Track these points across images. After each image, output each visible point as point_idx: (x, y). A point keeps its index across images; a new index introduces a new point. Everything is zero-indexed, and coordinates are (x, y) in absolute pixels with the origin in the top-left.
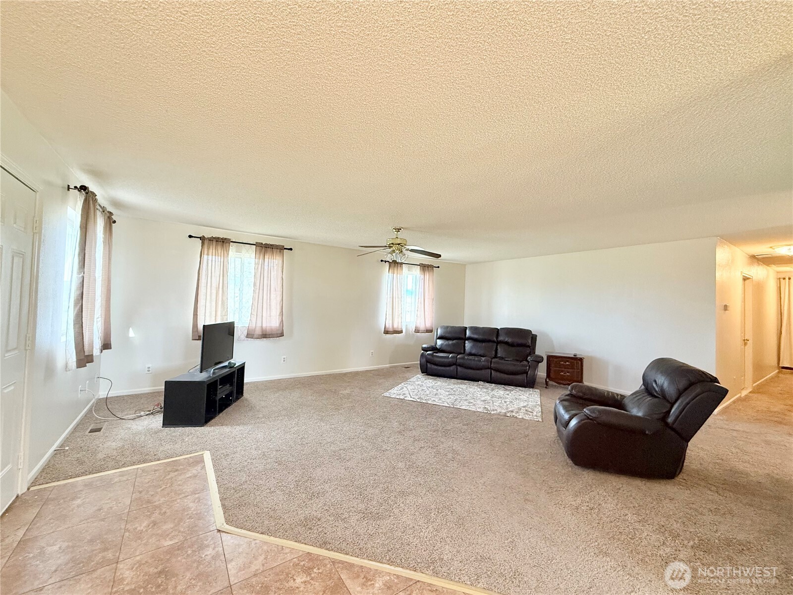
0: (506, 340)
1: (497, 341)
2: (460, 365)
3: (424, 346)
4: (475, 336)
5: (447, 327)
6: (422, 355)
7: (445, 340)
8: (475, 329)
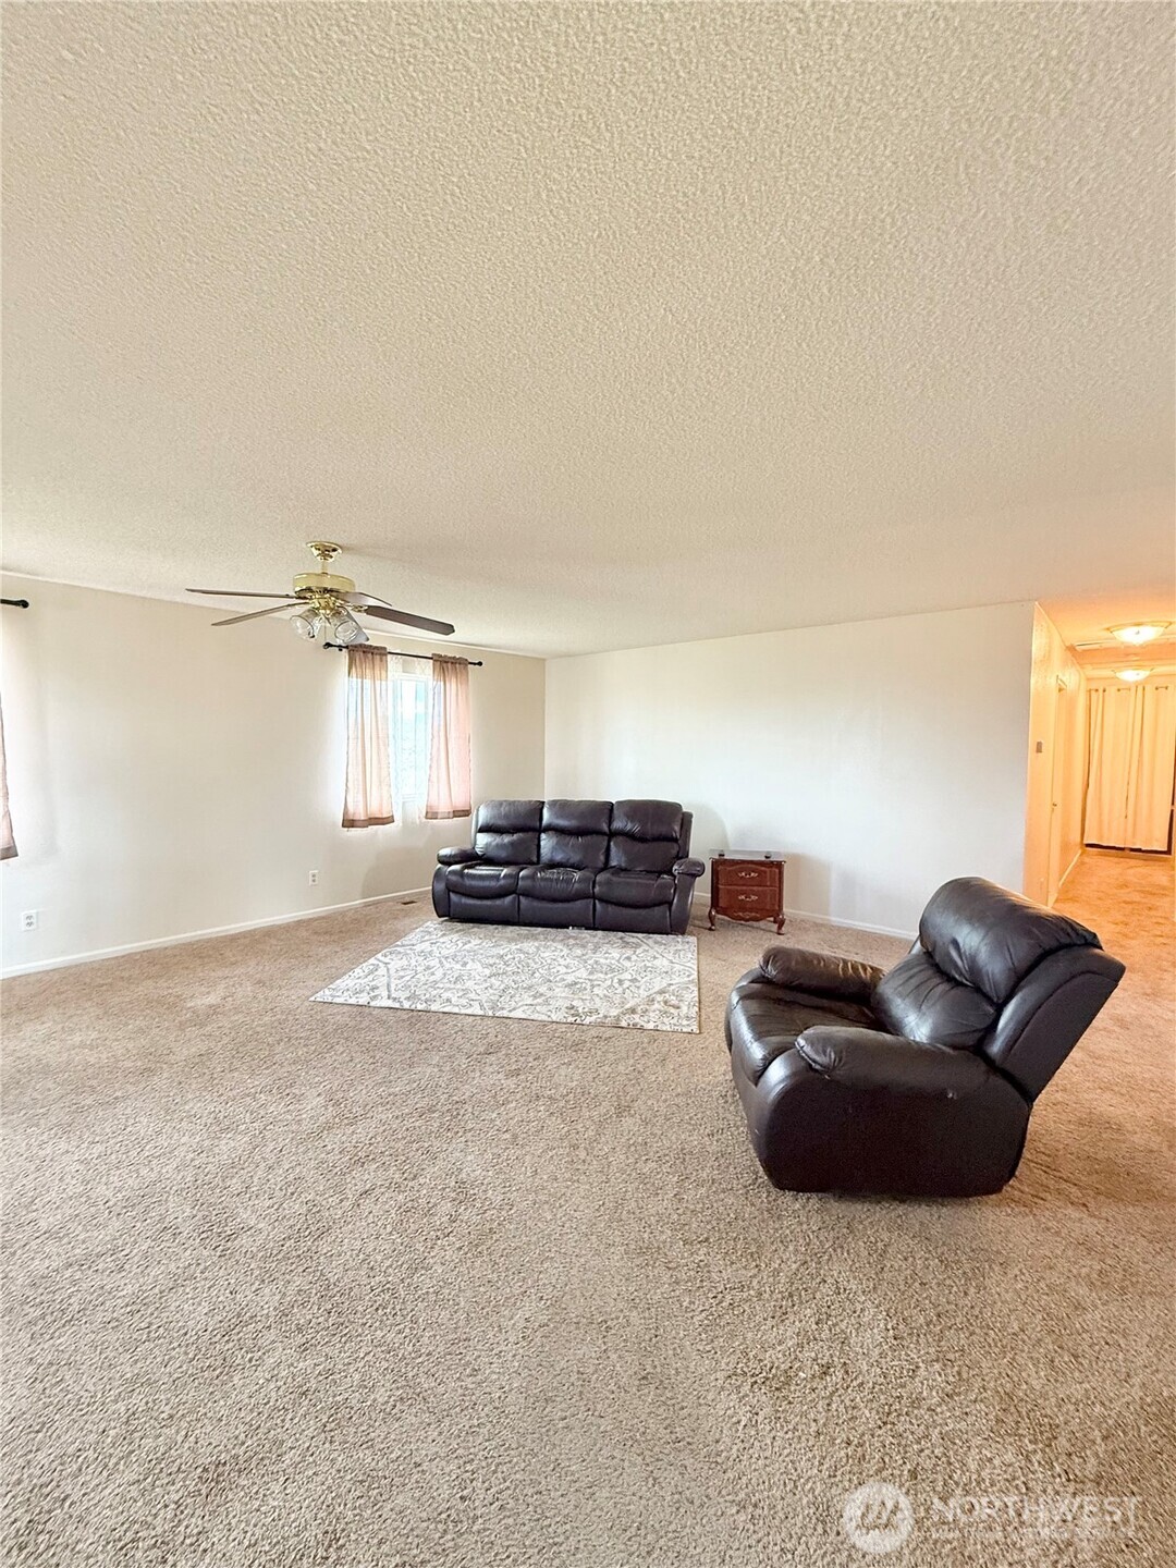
0: (629, 827)
1: (610, 830)
2: (527, 894)
3: (445, 852)
4: (562, 823)
5: (501, 804)
6: (438, 875)
7: (495, 835)
8: (561, 806)
